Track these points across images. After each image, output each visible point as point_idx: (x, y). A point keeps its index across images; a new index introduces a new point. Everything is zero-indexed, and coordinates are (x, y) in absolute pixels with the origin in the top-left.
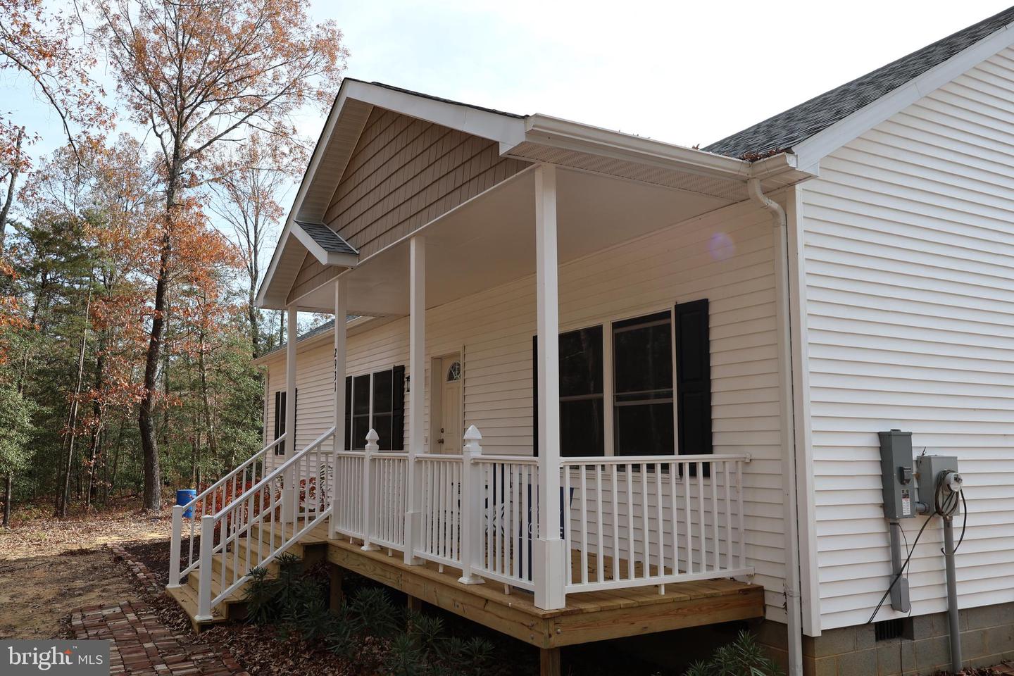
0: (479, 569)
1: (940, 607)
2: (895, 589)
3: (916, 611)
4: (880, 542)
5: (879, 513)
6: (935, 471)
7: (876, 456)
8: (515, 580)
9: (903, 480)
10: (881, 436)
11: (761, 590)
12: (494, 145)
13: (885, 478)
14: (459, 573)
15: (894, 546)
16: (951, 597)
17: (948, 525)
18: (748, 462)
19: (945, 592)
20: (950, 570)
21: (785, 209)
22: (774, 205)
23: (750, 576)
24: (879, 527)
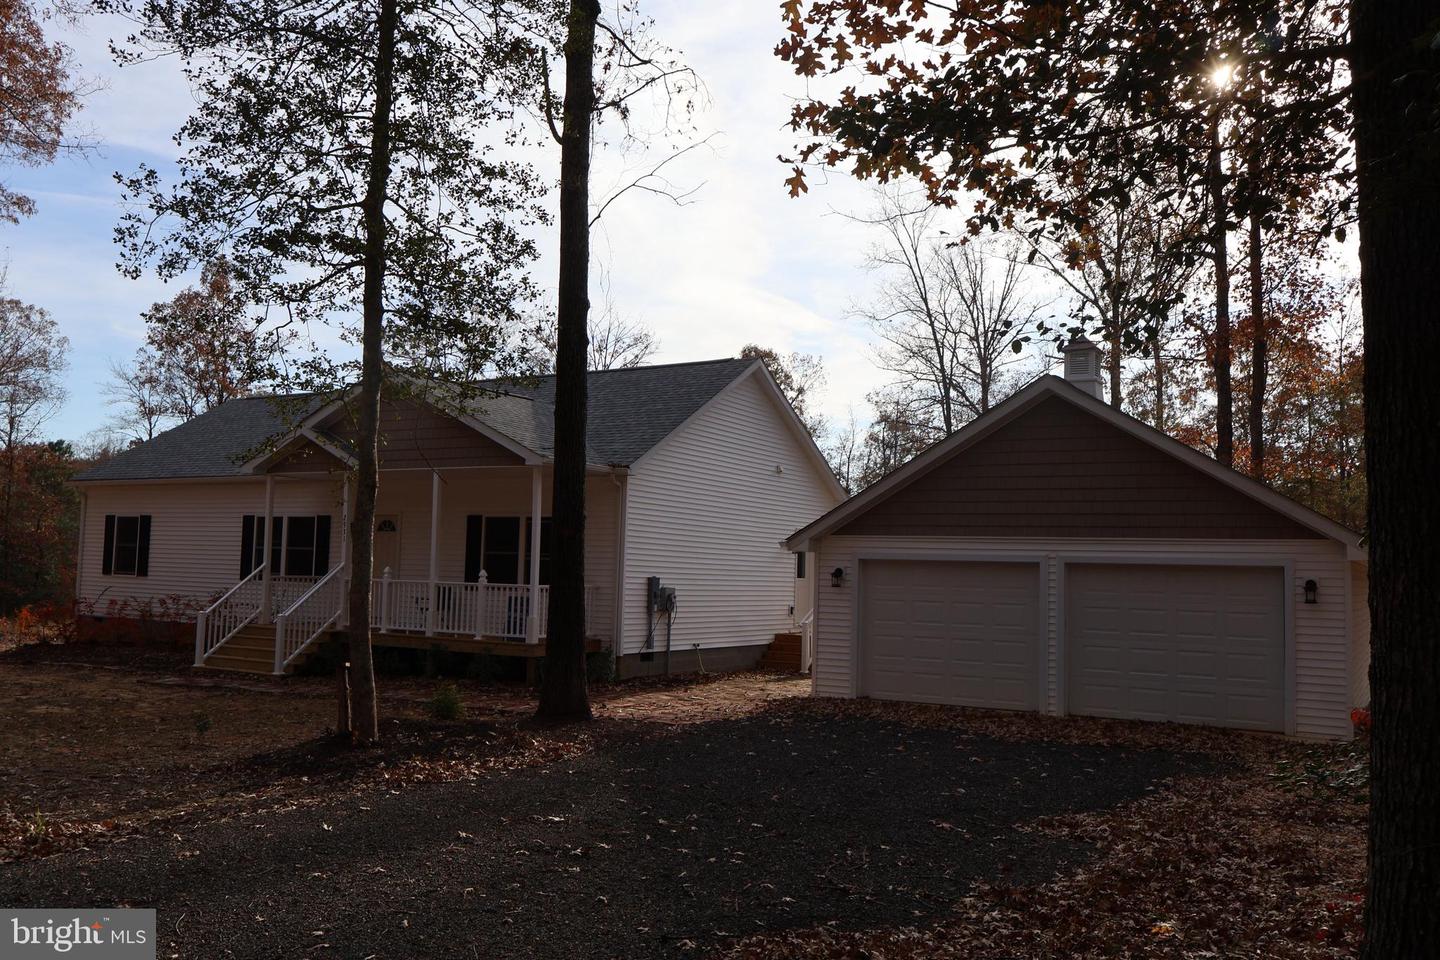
0: (483, 633)
1: (664, 649)
2: (649, 642)
3: (655, 650)
4: (644, 622)
5: (645, 610)
6: (667, 594)
7: (646, 587)
8: (512, 635)
9: (655, 596)
10: (649, 579)
11: (600, 641)
12: (524, 460)
13: (649, 596)
14: (474, 636)
15: (650, 624)
16: (668, 646)
17: (670, 615)
18: (598, 588)
19: (665, 643)
20: (669, 634)
21: (622, 483)
22: (618, 484)
23: (595, 636)
24: (645, 616)
